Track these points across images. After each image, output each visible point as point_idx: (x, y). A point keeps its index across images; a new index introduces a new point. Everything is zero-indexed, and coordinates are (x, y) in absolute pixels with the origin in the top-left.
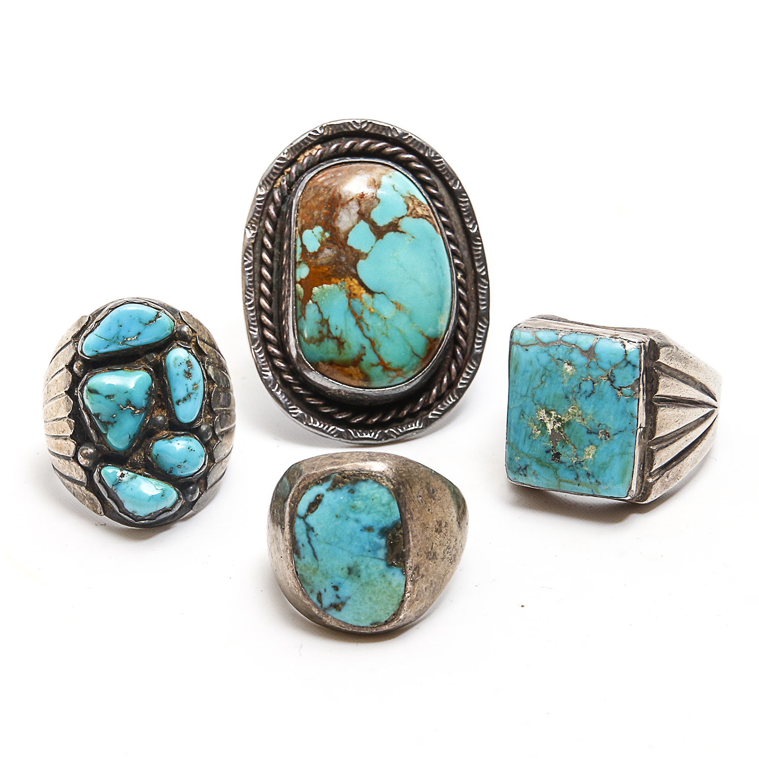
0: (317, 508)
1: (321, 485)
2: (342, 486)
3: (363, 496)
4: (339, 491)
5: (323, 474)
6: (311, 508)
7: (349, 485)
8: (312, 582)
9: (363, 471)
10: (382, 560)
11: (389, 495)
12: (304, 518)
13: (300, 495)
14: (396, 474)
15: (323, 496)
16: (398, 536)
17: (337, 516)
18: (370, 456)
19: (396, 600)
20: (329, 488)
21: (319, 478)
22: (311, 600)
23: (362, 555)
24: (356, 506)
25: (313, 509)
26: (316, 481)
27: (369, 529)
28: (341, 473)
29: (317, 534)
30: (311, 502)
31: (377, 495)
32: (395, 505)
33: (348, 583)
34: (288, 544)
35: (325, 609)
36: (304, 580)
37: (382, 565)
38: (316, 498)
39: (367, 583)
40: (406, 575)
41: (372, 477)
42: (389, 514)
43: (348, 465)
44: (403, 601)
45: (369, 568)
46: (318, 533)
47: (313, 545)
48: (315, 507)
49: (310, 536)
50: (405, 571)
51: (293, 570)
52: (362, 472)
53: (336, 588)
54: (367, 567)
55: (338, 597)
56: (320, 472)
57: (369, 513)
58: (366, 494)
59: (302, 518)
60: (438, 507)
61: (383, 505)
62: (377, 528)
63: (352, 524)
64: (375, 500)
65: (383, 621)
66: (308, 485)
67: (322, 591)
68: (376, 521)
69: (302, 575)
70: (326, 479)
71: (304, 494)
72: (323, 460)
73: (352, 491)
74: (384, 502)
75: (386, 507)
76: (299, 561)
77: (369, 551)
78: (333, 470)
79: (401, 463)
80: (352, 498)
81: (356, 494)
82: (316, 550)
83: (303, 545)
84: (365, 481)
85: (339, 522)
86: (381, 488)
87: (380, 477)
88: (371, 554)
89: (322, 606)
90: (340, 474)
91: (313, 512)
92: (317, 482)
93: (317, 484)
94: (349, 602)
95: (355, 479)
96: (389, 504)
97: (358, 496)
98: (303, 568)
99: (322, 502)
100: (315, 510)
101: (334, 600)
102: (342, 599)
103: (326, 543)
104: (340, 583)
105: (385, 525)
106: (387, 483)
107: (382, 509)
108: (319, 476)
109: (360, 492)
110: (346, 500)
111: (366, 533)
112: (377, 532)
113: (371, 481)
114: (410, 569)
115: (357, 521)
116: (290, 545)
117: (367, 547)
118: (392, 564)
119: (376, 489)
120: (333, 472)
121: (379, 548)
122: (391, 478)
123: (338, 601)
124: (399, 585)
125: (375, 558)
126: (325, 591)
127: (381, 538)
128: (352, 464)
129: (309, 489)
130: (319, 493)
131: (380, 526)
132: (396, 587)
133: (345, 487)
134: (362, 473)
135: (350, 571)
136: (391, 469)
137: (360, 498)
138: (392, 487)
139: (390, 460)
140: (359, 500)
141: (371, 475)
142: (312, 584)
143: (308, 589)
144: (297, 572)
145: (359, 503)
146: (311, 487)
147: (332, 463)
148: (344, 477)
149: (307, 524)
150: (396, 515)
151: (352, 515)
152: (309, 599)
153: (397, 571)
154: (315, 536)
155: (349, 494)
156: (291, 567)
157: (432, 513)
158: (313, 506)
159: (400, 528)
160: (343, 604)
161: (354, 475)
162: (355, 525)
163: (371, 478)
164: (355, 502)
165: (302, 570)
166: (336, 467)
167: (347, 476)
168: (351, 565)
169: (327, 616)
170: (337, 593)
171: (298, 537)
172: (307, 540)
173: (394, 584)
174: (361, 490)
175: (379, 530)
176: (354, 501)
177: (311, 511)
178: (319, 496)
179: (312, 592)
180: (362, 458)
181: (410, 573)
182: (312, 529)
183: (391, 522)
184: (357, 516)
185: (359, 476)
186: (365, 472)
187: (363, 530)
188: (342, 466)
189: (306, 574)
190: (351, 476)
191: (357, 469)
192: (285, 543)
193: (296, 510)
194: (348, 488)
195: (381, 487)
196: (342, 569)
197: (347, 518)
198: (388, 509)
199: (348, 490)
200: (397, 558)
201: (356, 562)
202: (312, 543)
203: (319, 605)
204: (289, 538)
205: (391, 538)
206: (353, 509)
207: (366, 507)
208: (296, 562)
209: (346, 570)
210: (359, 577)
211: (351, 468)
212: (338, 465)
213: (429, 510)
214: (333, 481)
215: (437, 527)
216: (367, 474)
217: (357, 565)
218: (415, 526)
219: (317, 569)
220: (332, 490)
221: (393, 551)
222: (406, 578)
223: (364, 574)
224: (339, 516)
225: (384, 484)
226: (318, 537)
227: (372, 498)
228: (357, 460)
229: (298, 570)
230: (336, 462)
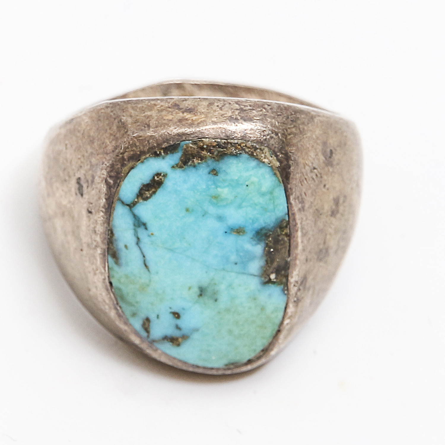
0: (154, 193)
1: (163, 158)
2: (199, 163)
3: (232, 180)
4: (194, 170)
5: (167, 141)
6: (143, 192)
7: (210, 162)
8: (137, 302)
9: (233, 139)
10: (255, 276)
11: (274, 178)
12: (131, 206)
13: (126, 169)
14: (283, 142)
15: (165, 176)
16: (283, 239)
17: (187, 210)
18: (242, 110)
19: (269, 331)
20: (177, 165)
21: (159, 145)
22: (130, 325)
23: (223, 269)
24: (219, 196)
25: (148, 194)
26: (153, 151)
27: (239, 231)
28: (198, 140)
29: (152, 234)
30: (145, 183)
31: (255, 179)
32: (280, 192)
33: (197, 308)
34: (98, 239)
35: (154, 341)
36: (122, 298)
37: (254, 283)
38: (154, 177)
39: (228, 310)
40: (288, 295)
41: (247, 150)
42: (271, 207)
43: (207, 127)
44: (279, 331)
45: (233, 288)
46: (155, 233)
47: (144, 250)
48: (151, 192)
49: (140, 236)
50: (288, 290)
51: (104, 279)
52: (232, 141)
53: (177, 315)
54: (230, 286)
55: (178, 327)
56: (161, 136)
57: (240, 207)
58: (236, 178)
59: (128, 205)
60: (336, 176)
61: (263, 195)
62: (252, 228)
63: (212, 223)
64: (251, 187)
65: (245, 360)
66: (140, 156)
67: (153, 317)
68: (250, 218)
69: (120, 289)
70: (171, 149)
71: (132, 168)
72: (162, 111)
73: (214, 172)
74: (264, 189)
75: (268, 197)
76: (116, 268)
77: (236, 264)
78: (184, 134)
79: (289, 120)
80: (214, 183)
81: (221, 176)
82: (147, 258)
83: (126, 247)
84: (236, 155)
85: (191, 219)
86: (260, 168)
87: (260, 149)
88: (237, 268)
89: (148, 336)
90: (195, 143)
91: (146, 199)
92: (155, 153)
93: (156, 155)
94: (196, 336)
95: (219, 152)
96: (271, 193)
97: (224, 181)
98: (122, 280)
99: (163, 185)
100: (151, 196)
101: (171, 331)
102: (185, 331)
103: (166, 248)
104: (183, 309)
105: (264, 225)
106: (271, 158)
107: (261, 200)
108: (160, 142)
109: (227, 173)
110: (204, 187)
111: (232, 238)
112: (250, 234)
113: (244, 156)
114: (294, 286)
115: (220, 218)
116: (103, 242)
117: (233, 258)
118: (270, 281)
119: (253, 168)
120: (184, 138)
121: (251, 258)
122: (276, 150)
123: (176, 333)
124: (276, 310)
125: (244, 273)
126: (158, 317)
127: (256, 244)
128: (215, 126)
129: (142, 162)
130: (159, 172)
131: (257, 226)
132: (272, 313)
133: (204, 165)
134: (231, 143)
135: (202, 292)
136: (277, 134)
137: (226, 184)
138: (278, 164)
139: (274, 118)
140: (225, 187)
141: (246, 146)
142: (136, 304)
143: (128, 310)
144: (111, 283)
145: (225, 192)
146: (145, 159)
147: (180, 121)
148: (202, 148)
149: (135, 217)
150: (281, 208)
151: (212, 210)
152: (126, 323)
153: (275, 291)
154: (149, 236)
155: (210, 176)
156: (101, 273)
157: (328, 189)
158: (148, 190)
159: (286, 227)
160: (185, 337)
161: (219, 145)
162: (217, 225)
163: (246, 152)
164: (219, 189)
165: (120, 282)
166: (188, 130)
167: (207, 146)
168: (204, 284)
169: (156, 350)
170: (178, 322)
171: (118, 233)
172: (134, 240)
173: (270, 308)
174: (228, 171)
175: (254, 232)
176: (217, 187)
177: (144, 196)
178: (158, 174)
179: (134, 315)
180: (230, 114)
181: (293, 290)
182: (145, 225)
183: (274, 220)
184: (220, 211)
185: (226, 148)
186: (236, 141)
187: (229, 232)
188: (198, 129)
189: (128, 290)
190: (214, 147)
191: (222, 136)
192: (93, 236)
193: (117, 192)
194: (208, 166)
195: (261, 165)
196: (190, 288)
197: (205, 214)
198: (270, 199)
199: (208, 170)
200: (278, 271)
201: (213, 279)
202: (142, 245)
203: (144, 334)
204: (101, 231)
205: (271, 244)
206: (215, 201)
207: (236, 197)
208: (112, 269)
209: (196, 290)
210: (216, 300)
211: (213, 133)
212: (191, 125)
213: (325, 186)
214: (184, 153)
215: (334, 207)
216: (240, 145)
217: (215, 284)
218: (306, 219)
219: (148, 286)
220: (181, 167)
221: (272, 261)
222: (288, 298)
223: (224, 298)
224: (190, 209)
225: (266, 160)
226: (153, 238)
227: (247, 183)
228: (223, 119)
229: (113, 281)
230: (187, 119)
